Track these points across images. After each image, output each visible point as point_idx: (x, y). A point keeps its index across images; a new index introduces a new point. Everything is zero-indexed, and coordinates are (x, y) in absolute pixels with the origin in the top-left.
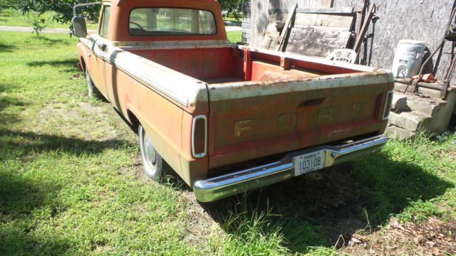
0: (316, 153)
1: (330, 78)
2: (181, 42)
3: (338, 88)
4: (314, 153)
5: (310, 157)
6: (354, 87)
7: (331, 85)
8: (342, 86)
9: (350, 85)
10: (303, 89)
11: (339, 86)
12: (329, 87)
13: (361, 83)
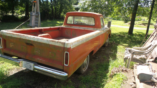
0: (30, 63)
1: (35, 37)
2: (81, 27)
3: (36, 42)
4: (29, 63)
5: (28, 63)
6: (44, 44)
7: (34, 40)
8: (38, 41)
9: (41, 42)
10: (24, 38)
11: (37, 41)
12: (33, 40)
13: (47, 43)
